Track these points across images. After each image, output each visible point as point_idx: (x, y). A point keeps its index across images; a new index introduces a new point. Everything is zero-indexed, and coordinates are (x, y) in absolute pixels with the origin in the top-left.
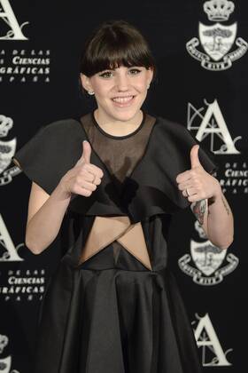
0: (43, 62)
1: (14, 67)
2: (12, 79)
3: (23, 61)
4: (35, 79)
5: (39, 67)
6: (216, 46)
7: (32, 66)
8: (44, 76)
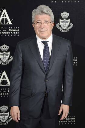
0: (17, 30)
1: (9, 32)
2: (9, 35)
3: (12, 30)
4: (15, 35)
5: (16, 32)
6: (64, 25)
7: (14, 32)
8: (17, 34)
